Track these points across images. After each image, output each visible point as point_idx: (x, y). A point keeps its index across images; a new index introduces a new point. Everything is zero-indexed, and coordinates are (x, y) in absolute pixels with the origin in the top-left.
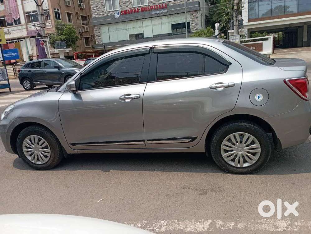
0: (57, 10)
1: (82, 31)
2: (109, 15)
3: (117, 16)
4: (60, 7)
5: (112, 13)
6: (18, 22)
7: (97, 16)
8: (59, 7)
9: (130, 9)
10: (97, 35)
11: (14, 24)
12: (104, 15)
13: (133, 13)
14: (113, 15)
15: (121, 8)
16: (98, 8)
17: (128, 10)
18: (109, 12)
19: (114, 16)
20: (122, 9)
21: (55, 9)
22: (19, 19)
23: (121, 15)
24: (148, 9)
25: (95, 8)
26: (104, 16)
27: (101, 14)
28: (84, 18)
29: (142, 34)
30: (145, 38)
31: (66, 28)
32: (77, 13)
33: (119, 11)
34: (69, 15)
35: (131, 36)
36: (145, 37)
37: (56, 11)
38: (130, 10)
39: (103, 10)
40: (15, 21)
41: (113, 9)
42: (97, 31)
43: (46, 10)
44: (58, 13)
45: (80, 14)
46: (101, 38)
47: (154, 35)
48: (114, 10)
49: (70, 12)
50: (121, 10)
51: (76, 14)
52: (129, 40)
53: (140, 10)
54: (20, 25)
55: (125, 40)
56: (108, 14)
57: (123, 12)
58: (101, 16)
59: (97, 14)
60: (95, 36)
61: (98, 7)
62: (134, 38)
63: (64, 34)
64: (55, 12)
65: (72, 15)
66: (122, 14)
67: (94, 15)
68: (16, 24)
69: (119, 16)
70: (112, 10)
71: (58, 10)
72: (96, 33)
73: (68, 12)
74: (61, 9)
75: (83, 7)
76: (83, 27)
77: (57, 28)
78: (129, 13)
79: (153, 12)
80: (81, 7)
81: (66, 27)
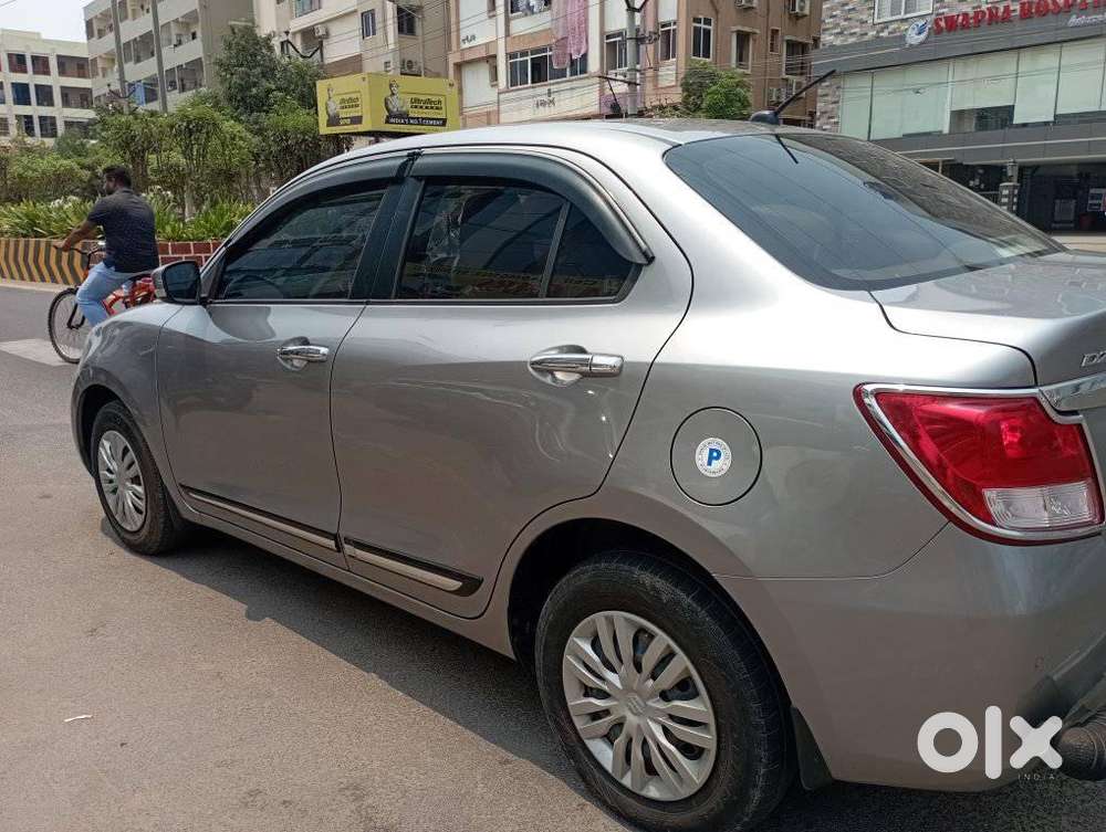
0: (705, 24)
1: (778, 98)
2: (884, 34)
3: (914, 38)
4: (717, 12)
5: (899, 28)
6: (579, 66)
7: (838, 42)
8: (714, 13)
9: (974, 8)
10: (825, 112)
11: (568, 73)
12: (866, 34)
13: (984, 25)
14: (900, 37)
15: (938, 5)
16: (850, 10)
17: (966, 15)
18: (886, 25)
19: (903, 37)
20: (941, 11)
21: (697, 20)
22: (585, 57)
23: (932, 34)
24: (1051, 7)
25: (838, 12)
26: (866, 38)
27: (855, 33)
28: (795, 48)
29: (1009, 111)
30: (1018, 126)
31: (714, 88)
32: (775, 32)
33: (929, 19)
34: (743, 38)
35: (958, 116)
36: (1017, 120)
37: (702, 26)
38: (971, 14)
39: (864, 17)
40: (573, 62)
41: (906, 13)
42: (826, 95)
43: (669, 25)
44: (707, 33)
45: (782, 37)
46: (837, 123)
47: (1058, 113)
48: (908, 16)
49: (747, 29)
50: (938, 15)
51: (770, 33)
52: (946, 130)
53: (1018, 13)
54: (585, 75)
55: (929, 134)
56: (882, 30)
57: (943, 24)
58: (852, 40)
59: (841, 33)
60: (818, 114)
61: (851, 7)
62: (970, 126)
63: (704, 105)
64: (697, 30)
65: (755, 40)
66: (938, 30)
67: (827, 38)
68: (574, 73)
69: (923, 36)
70: (902, 16)
71: (708, 22)
72: (823, 104)
73: (740, 28)
74: (717, 20)
75: (802, 8)
76: (787, 80)
77: (686, 87)
78: (965, 26)
79: (1074, 20)
80: (794, 9)
81: (715, 84)
